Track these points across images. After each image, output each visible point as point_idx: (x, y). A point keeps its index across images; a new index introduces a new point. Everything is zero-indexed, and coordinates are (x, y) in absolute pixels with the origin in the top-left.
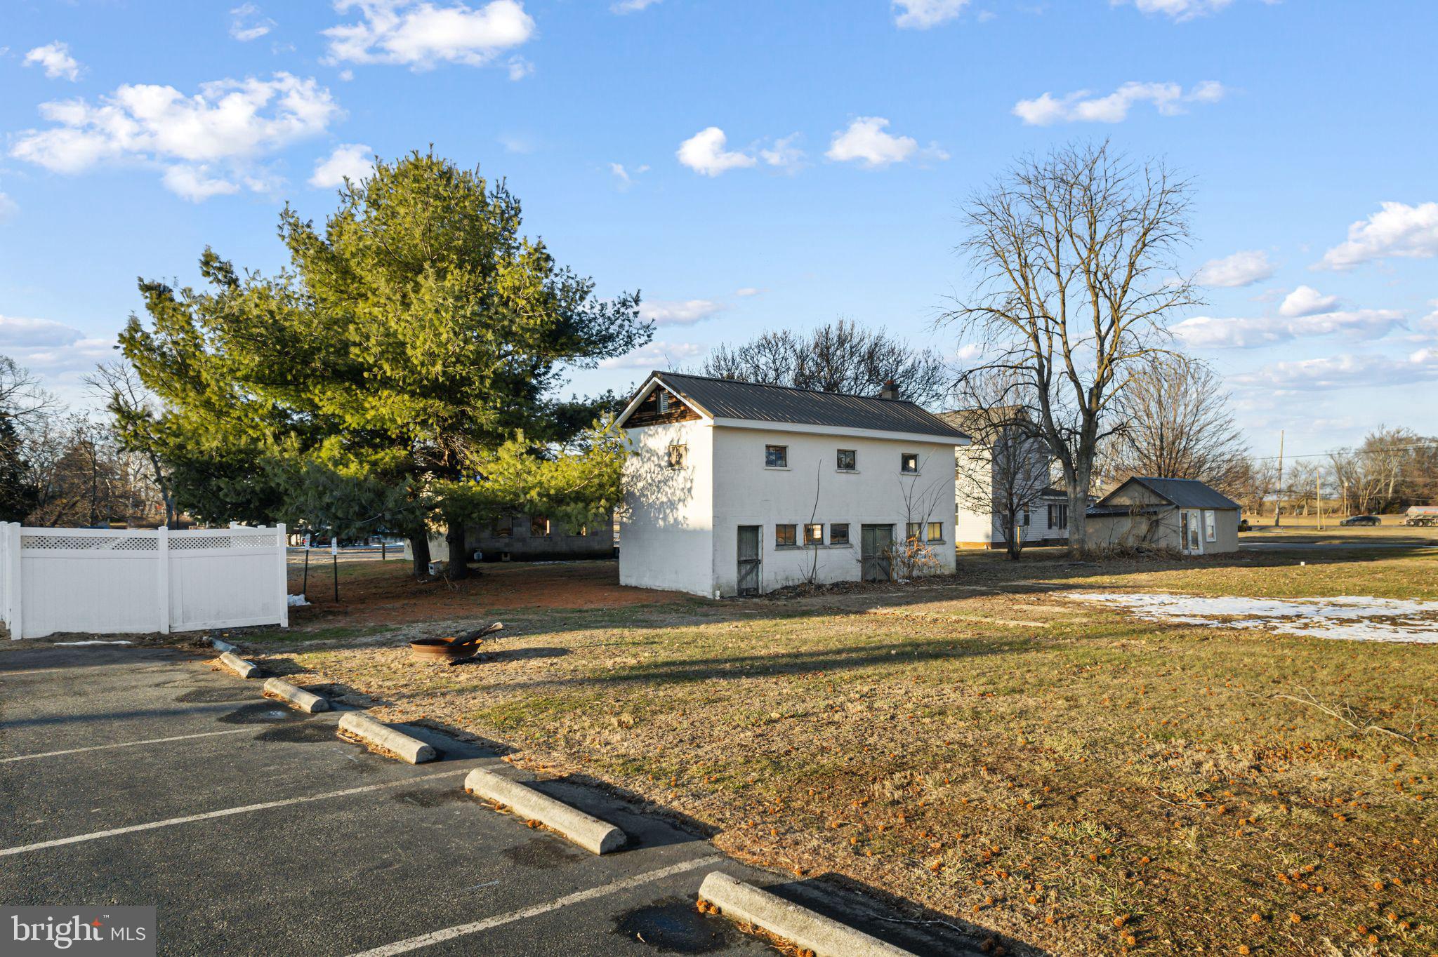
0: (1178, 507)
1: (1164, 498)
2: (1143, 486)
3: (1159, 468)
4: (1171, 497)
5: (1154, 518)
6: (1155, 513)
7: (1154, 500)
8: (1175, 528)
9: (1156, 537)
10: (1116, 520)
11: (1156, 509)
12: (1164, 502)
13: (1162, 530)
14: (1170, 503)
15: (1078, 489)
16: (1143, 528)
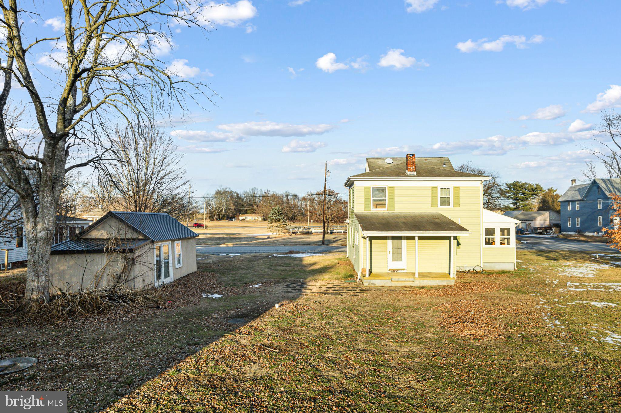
0: (153, 242)
1: (139, 233)
2: (121, 220)
3: (136, 201)
4: (146, 232)
5: (130, 255)
6: (131, 251)
7: (130, 235)
8: (151, 266)
9: (132, 276)
10: (89, 257)
11: (131, 246)
12: (140, 237)
13: (138, 269)
14: (146, 239)
15: (40, 227)
16: (119, 266)
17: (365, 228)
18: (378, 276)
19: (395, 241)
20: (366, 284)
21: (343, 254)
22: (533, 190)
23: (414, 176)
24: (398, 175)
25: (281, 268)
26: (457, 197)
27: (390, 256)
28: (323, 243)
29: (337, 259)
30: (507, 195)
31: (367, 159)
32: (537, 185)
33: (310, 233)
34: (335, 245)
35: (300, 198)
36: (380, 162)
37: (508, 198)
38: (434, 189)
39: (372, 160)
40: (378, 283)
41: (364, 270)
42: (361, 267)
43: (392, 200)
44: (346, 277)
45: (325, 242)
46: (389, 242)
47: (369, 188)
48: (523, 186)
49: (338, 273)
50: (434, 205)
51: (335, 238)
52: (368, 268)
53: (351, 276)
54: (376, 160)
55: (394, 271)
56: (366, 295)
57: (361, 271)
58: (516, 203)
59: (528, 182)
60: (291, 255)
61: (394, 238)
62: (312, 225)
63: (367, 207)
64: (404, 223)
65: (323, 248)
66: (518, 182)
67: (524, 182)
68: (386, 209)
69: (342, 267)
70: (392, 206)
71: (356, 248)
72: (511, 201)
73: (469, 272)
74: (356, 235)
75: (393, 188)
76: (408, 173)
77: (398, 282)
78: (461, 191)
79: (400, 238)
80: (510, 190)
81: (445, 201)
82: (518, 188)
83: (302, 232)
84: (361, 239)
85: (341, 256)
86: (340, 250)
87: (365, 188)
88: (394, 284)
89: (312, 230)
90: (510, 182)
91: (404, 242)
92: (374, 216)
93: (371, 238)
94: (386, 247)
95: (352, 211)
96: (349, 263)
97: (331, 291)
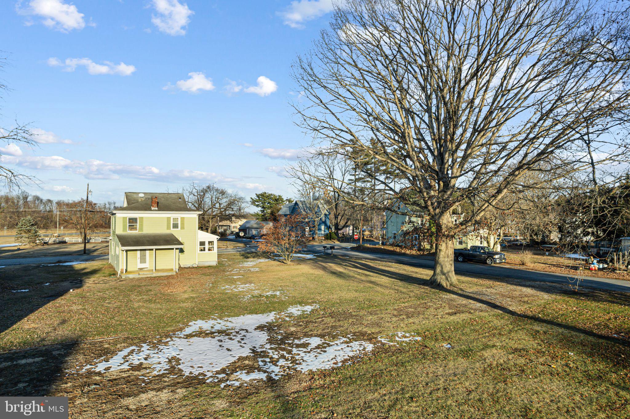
17: (123, 245)
18: (131, 272)
19: (142, 252)
20: (123, 277)
21: (106, 261)
22: (276, 200)
23: (156, 210)
24: (146, 210)
25: (59, 273)
26: (183, 224)
27: (139, 261)
28: (85, 253)
29: (102, 265)
30: (257, 203)
31: (125, 193)
32: (279, 196)
33: (65, 242)
34: (95, 254)
35: (44, 201)
36: (135, 196)
37: (257, 206)
38: (169, 219)
39: (129, 194)
40: (131, 276)
41: (122, 270)
42: (120, 268)
43: (141, 226)
44: (110, 275)
45: (87, 252)
46: (139, 252)
47: (126, 218)
48: (269, 197)
49: (104, 273)
50: (168, 228)
51: (94, 247)
52: (125, 268)
53: (114, 274)
54: (133, 194)
55: (141, 269)
56: (124, 282)
57: (120, 270)
58: (264, 211)
59: (273, 193)
60: (61, 264)
61: (141, 250)
62: (62, 232)
63: (124, 229)
64: (148, 241)
65: (85, 257)
66: (265, 193)
67: (270, 193)
68: (137, 231)
69: (106, 270)
70: (141, 229)
71: (118, 257)
72: (260, 209)
73: (189, 268)
74: (117, 248)
75: (142, 218)
76: (153, 208)
77: (143, 275)
78: (185, 220)
79: (145, 250)
80: (259, 199)
81: (175, 226)
82: (266, 199)
83: (54, 241)
84: (121, 252)
85: (104, 262)
86: (102, 258)
87: (124, 218)
88: (140, 276)
89: (67, 239)
90: (259, 193)
91: (147, 252)
92: (130, 236)
93: (127, 251)
94: (136, 256)
95: (114, 232)
96: (111, 267)
97: (101, 282)
